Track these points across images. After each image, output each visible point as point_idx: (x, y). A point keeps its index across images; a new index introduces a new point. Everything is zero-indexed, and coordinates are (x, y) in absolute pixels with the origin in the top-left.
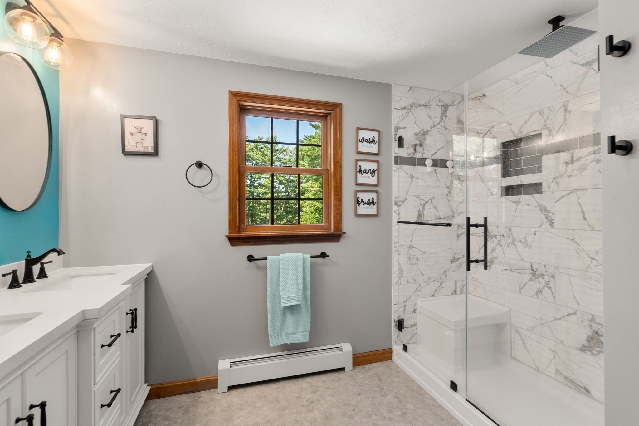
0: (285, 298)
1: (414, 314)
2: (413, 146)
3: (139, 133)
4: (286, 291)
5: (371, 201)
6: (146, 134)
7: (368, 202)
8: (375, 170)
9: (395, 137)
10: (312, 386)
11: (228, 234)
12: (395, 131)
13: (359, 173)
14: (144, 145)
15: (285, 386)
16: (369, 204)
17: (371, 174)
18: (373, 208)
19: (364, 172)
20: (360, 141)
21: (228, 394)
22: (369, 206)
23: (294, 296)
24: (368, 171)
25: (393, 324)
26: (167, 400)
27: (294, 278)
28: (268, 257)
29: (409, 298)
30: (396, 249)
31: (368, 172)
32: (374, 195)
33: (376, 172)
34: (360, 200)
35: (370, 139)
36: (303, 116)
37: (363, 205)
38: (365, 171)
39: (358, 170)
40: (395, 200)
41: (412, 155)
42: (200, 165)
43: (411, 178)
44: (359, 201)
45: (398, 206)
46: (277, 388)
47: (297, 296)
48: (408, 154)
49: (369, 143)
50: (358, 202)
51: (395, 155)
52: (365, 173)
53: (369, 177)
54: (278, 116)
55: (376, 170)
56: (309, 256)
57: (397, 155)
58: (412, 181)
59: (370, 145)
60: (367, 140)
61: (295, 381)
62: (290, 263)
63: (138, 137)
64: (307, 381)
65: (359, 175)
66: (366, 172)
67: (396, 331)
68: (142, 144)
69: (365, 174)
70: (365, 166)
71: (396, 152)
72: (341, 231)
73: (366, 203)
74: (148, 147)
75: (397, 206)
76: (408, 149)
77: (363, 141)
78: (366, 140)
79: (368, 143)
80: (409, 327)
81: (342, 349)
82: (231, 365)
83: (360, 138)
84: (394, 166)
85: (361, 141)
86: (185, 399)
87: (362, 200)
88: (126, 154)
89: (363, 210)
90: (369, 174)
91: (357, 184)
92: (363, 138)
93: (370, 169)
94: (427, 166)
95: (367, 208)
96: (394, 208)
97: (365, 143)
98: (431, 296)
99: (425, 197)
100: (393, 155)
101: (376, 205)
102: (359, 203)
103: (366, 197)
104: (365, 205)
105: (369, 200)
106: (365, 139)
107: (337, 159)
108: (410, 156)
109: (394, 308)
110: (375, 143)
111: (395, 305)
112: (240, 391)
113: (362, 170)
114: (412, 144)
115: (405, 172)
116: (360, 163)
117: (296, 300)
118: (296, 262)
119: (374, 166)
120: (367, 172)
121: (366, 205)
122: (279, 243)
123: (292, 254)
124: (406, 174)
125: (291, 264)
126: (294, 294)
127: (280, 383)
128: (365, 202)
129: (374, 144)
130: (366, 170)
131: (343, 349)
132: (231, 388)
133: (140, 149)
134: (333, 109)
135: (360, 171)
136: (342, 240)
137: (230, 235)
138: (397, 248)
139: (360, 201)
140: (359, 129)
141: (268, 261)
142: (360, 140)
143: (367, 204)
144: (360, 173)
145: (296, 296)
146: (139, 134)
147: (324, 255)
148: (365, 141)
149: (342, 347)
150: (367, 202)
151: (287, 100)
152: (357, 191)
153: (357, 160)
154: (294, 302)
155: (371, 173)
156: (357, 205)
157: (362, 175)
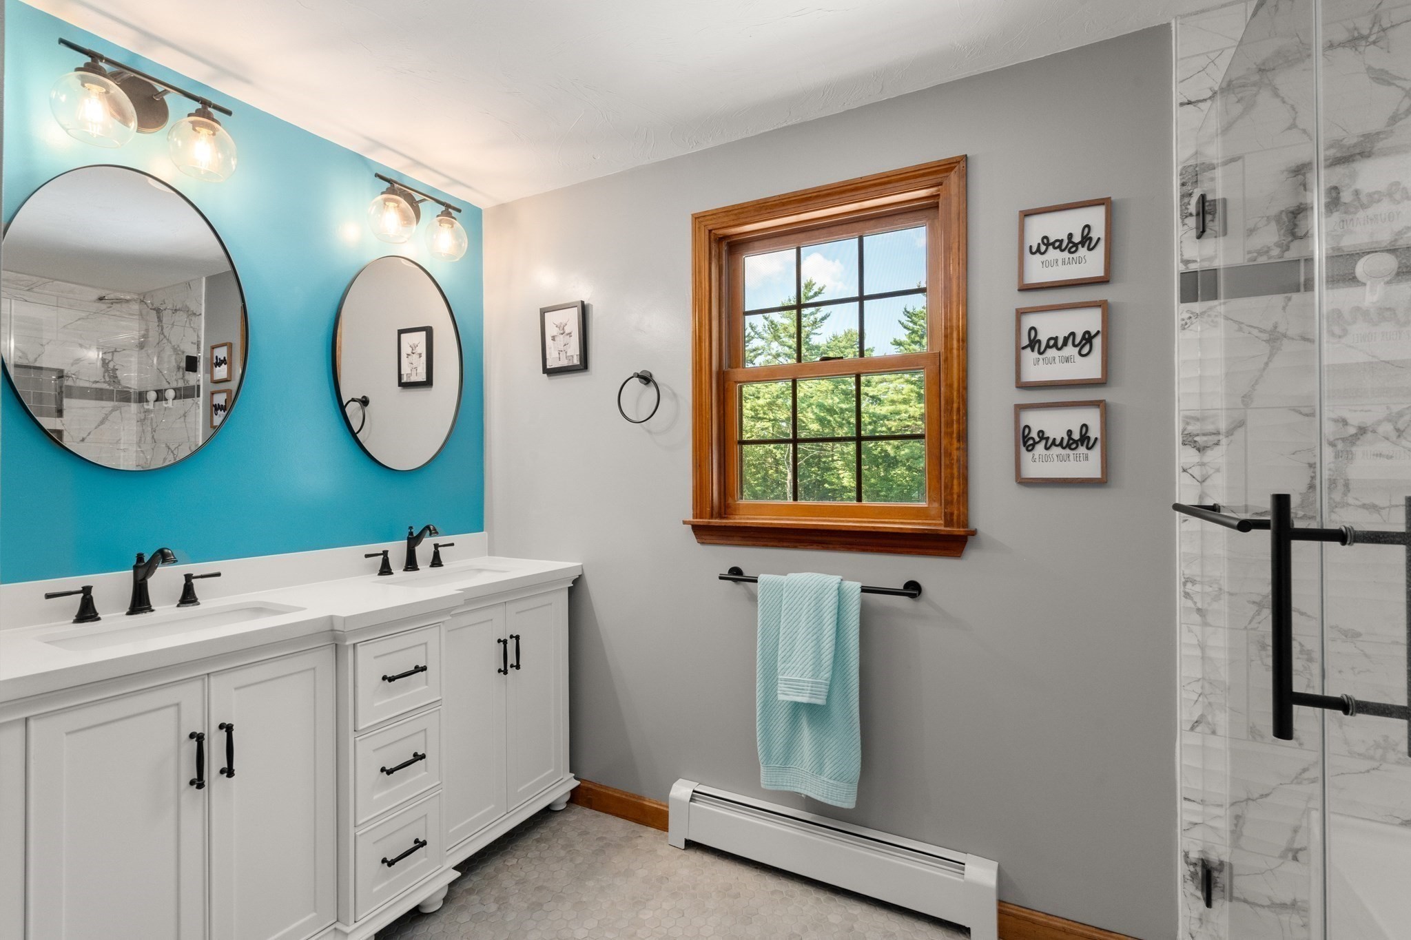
0: (786, 680)
1: (1290, 866)
2: (1278, 219)
3: (562, 334)
4: (788, 665)
5: (1076, 436)
6: (570, 334)
7: (1066, 438)
8: (1093, 333)
9: (1184, 206)
10: (851, 929)
11: (690, 518)
12: (1183, 184)
13: (1029, 349)
14: (568, 355)
15: (793, 897)
16: (1069, 446)
17: (1078, 349)
18: (1087, 458)
19: (1048, 346)
20: (1034, 250)
21: (682, 855)
22: (1068, 451)
23: (804, 681)
24: (1066, 340)
25: (1182, 870)
26: (598, 816)
27: (810, 635)
28: (762, 578)
29: (1262, 796)
30: (1190, 604)
31: (1065, 343)
32: (1092, 418)
33: (1097, 342)
34: (1034, 434)
35: (1070, 236)
36: (872, 222)
37: (1047, 448)
38: (1052, 343)
39: (1025, 342)
40: (1184, 430)
41: (1275, 252)
42: (646, 379)
43: (1267, 341)
44: (1031, 436)
45: (1199, 450)
46: (773, 893)
47: (813, 683)
48: (1249, 252)
49: (1066, 252)
50: (1026, 440)
51: (1182, 268)
52: (1051, 347)
53: (1067, 360)
54: (810, 238)
55: (1098, 332)
56: (857, 586)
57: (1193, 267)
58: (1271, 356)
59: (1071, 256)
60: (1061, 241)
61: (823, 896)
62: (804, 597)
63: (560, 339)
64: (850, 911)
65: (1029, 356)
66: (1055, 345)
67: (1192, 894)
68: (566, 353)
69: (1052, 353)
70: (1049, 326)
71: (1186, 257)
72: (966, 525)
73: (1058, 442)
74: (572, 356)
75: (1194, 451)
76: (1249, 236)
77: (1043, 248)
78: (1057, 244)
79: (1062, 251)
80: (1263, 906)
81: (963, 869)
82: (692, 795)
83: (1033, 239)
84: (1181, 311)
85: (1038, 250)
86: (617, 826)
87: (1041, 432)
88: (550, 372)
89: (1040, 464)
90: (1070, 350)
91: (1023, 386)
92: (1045, 237)
93: (1073, 334)
94: (1364, 284)
95: (1061, 458)
96: (1184, 456)
97: (1053, 254)
98: (1399, 821)
99: (1350, 410)
100: (1178, 268)
101: (1098, 447)
102: (1031, 442)
103: (1056, 424)
104: (1054, 448)
105: (1070, 433)
106: (1051, 241)
107: (951, 320)
108: (1263, 260)
109: (1186, 813)
110: (1091, 246)
111: (1187, 802)
112: (708, 859)
113: (1039, 341)
114: (1274, 211)
115: (1235, 322)
116: (1030, 321)
117: (808, 691)
118: (820, 598)
119: (1090, 321)
120: (1060, 343)
121: (1056, 451)
122: (795, 547)
123: (815, 575)
124: (1240, 330)
125: (807, 599)
126: (805, 675)
127: (790, 884)
128: (1054, 439)
129: (1090, 249)
130: (1056, 339)
131: (966, 872)
132: (690, 845)
133: (564, 363)
134: (940, 180)
135: (1034, 343)
136: (972, 557)
137: (695, 520)
138: (1197, 598)
139: (1033, 438)
140: (1026, 215)
141: (759, 584)
142: (1031, 247)
143: (1061, 445)
144: (1033, 351)
145: (808, 682)
146: (562, 336)
147: (913, 589)
148: (1051, 247)
149: (966, 866)
150: (1062, 438)
151: (810, 197)
152: (1020, 408)
153: (1020, 313)
154: (802, 696)
155: (1074, 345)
156: (1023, 449)
157: (1041, 357)
